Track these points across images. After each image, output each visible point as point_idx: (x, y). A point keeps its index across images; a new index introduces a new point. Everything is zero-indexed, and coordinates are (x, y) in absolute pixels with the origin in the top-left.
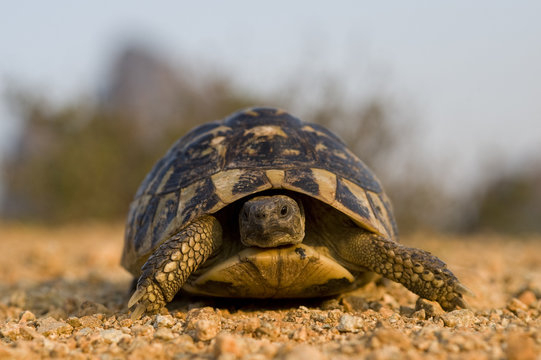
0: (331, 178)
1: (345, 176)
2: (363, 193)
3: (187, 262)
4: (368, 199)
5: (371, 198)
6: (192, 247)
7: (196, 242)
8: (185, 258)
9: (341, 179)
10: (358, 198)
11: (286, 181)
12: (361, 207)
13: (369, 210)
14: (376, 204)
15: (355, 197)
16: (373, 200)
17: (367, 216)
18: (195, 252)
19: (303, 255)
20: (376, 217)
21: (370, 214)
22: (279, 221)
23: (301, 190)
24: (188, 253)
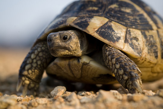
1: (116, 21)
2: (124, 29)
3: (36, 63)
4: (126, 32)
5: (130, 32)
6: (37, 55)
7: (39, 52)
8: (35, 61)
9: (111, 22)
10: (116, 31)
11: (73, 22)
12: (114, 36)
13: (122, 38)
14: (134, 36)
15: (114, 31)
16: (132, 33)
17: (114, 41)
18: (40, 57)
19: (79, 61)
20: (125, 42)
21: (120, 40)
22: (60, 44)
23: (77, 27)
24: (35, 58)
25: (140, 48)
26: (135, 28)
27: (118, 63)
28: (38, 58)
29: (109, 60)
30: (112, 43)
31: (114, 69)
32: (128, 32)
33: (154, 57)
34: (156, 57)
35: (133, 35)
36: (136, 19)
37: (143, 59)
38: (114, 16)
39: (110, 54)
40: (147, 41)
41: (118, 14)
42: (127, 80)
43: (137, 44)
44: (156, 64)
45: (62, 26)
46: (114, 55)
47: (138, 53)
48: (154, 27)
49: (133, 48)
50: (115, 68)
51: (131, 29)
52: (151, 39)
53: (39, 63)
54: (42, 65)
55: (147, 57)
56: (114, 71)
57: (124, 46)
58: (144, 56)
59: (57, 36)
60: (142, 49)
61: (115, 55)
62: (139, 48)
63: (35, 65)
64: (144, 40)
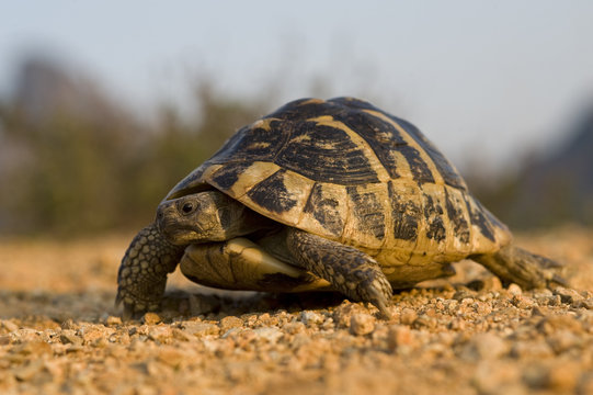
1: (297, 168)
2: (308, 185)
3: (139, 265)
4: (312, 191)
5: (320, 191)
6: (140, 250)
7: (143, 245)
8: (136, 262)
9: (284, 172)
10: (289, 191)
11: (213, 176)
12: (281, 200)
13: (299, 204)
14: (328, 197)
15: (285, 190)
16: (323, 192)
17: (280, 210)
18: (145, 254)
19: (222, 250)
20: (304, 211)
21: (295, 208)
22: (179, 220)
23: (216, 185)
24: (137, 256)
25: (340, 221)
26: (334, 182)
28: (141, 257)
30: (275, 213)
32: (316, 191)
33: (374, 237)
34: (381, 236)
35: (326, 195)
36: (341, 163)
37: (345, 242)
38: (292, 160)
40: (359, 206)
41: (305, 154)
42: (357, 289)
43: (333, 212)
44: (380, 250)
45: (193, 184)
47: (333, 231)
48: (384, 176)
49: (322, 222)
51: (324, 184)
52: (370, 201)
53: (144, 265)
54: (150, 270)
55: (354, 238)
57: (301, 218)
58: (347, 236)
59: (173, 207)
60: (343, 222)
62: (337, 220)
63: (136, 270)
64: (352, 204)
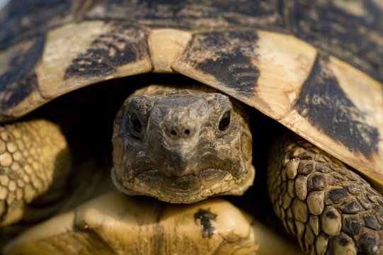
0: (300, 57)
9: (328, 60)
12: (359, 126)
19: (208, 227)
21: (382, 147)
27: (337, 213)
29: (295, 198)
31: (315, 238)
39: (305, 170)
46: (320, 177)
50: (321, 232)
56: (315, 243)
61: (326, 176)
